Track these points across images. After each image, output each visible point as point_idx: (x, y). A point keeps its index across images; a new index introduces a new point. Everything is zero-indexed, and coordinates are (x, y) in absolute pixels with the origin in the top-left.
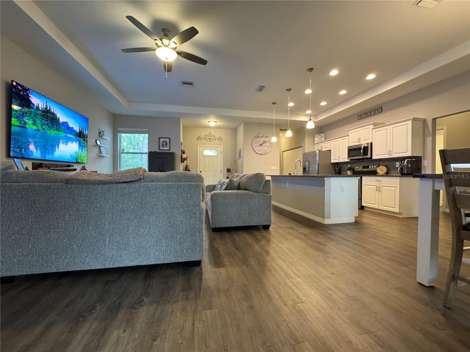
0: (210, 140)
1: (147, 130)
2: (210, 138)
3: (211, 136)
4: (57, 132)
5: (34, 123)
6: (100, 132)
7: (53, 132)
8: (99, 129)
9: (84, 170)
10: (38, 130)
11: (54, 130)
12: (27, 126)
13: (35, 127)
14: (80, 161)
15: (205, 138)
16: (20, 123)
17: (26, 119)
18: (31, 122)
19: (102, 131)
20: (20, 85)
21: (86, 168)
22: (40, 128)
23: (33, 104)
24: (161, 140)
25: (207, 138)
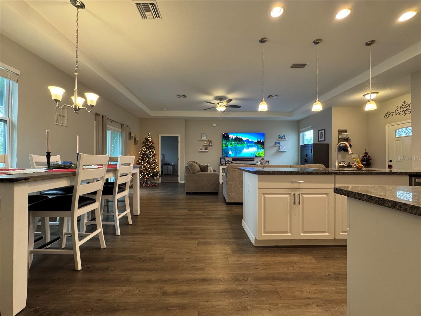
0: (405, 113)
1: (312, 126)
2: (405, 109)
3: (407, 107)
4: (242, 145)
5: (231, 144)
6: (280, 137)
7: (240, 146)
8: (279, 136)
9: (263, 160)
10: (233, 146)
11: (240, 144)
12: (228, 146)
13: (231, 145)
14: (258, 156)
15: (397, 112)
16: (226, 145)
17: (227, 143)
18: (230, 144)
19: (283, 136)
20: (225, 133)
21: (264, 159)
22: (233, 145)
23: (230, 138)
24: (320, 132)
25: (400, 110)
